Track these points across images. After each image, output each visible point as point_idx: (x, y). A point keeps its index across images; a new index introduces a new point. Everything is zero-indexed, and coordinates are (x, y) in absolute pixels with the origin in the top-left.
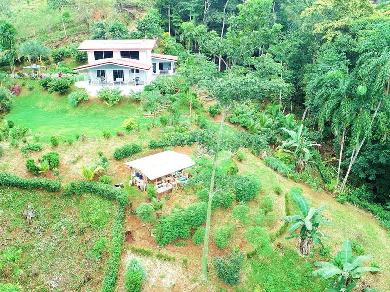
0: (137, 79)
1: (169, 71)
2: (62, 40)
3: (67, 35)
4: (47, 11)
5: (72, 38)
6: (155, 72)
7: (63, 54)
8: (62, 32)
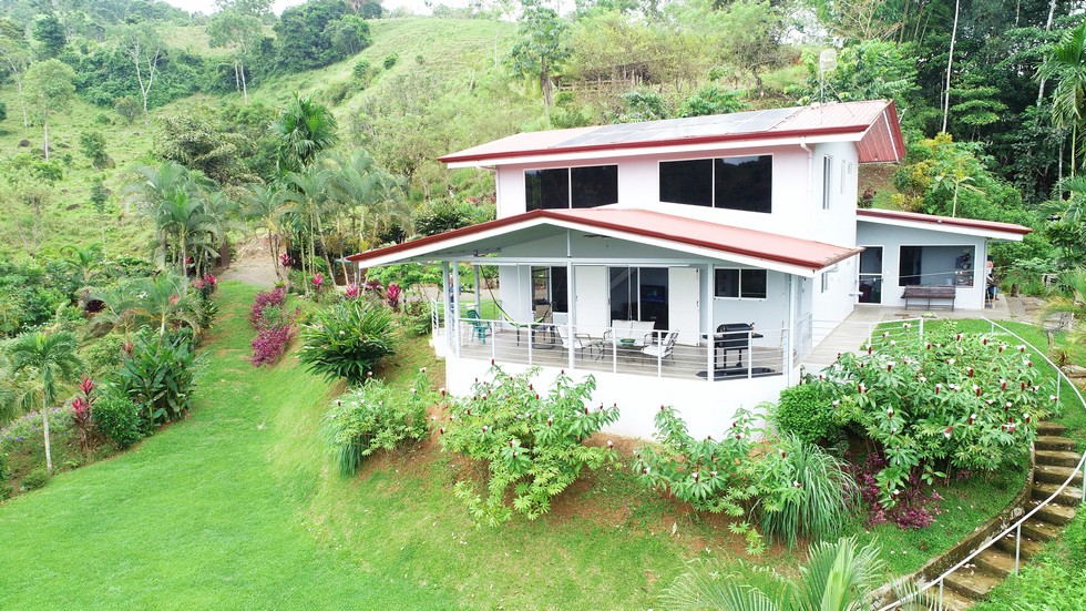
0: (733, 338)
1: (961, 292)
6: (870, 293)
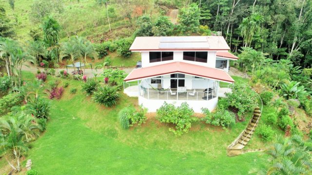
2: (106, 33)
3: (111, 29)
4: (94, 6)
5: (116, 32)
7: (108, 49)
8: (106, 26)
